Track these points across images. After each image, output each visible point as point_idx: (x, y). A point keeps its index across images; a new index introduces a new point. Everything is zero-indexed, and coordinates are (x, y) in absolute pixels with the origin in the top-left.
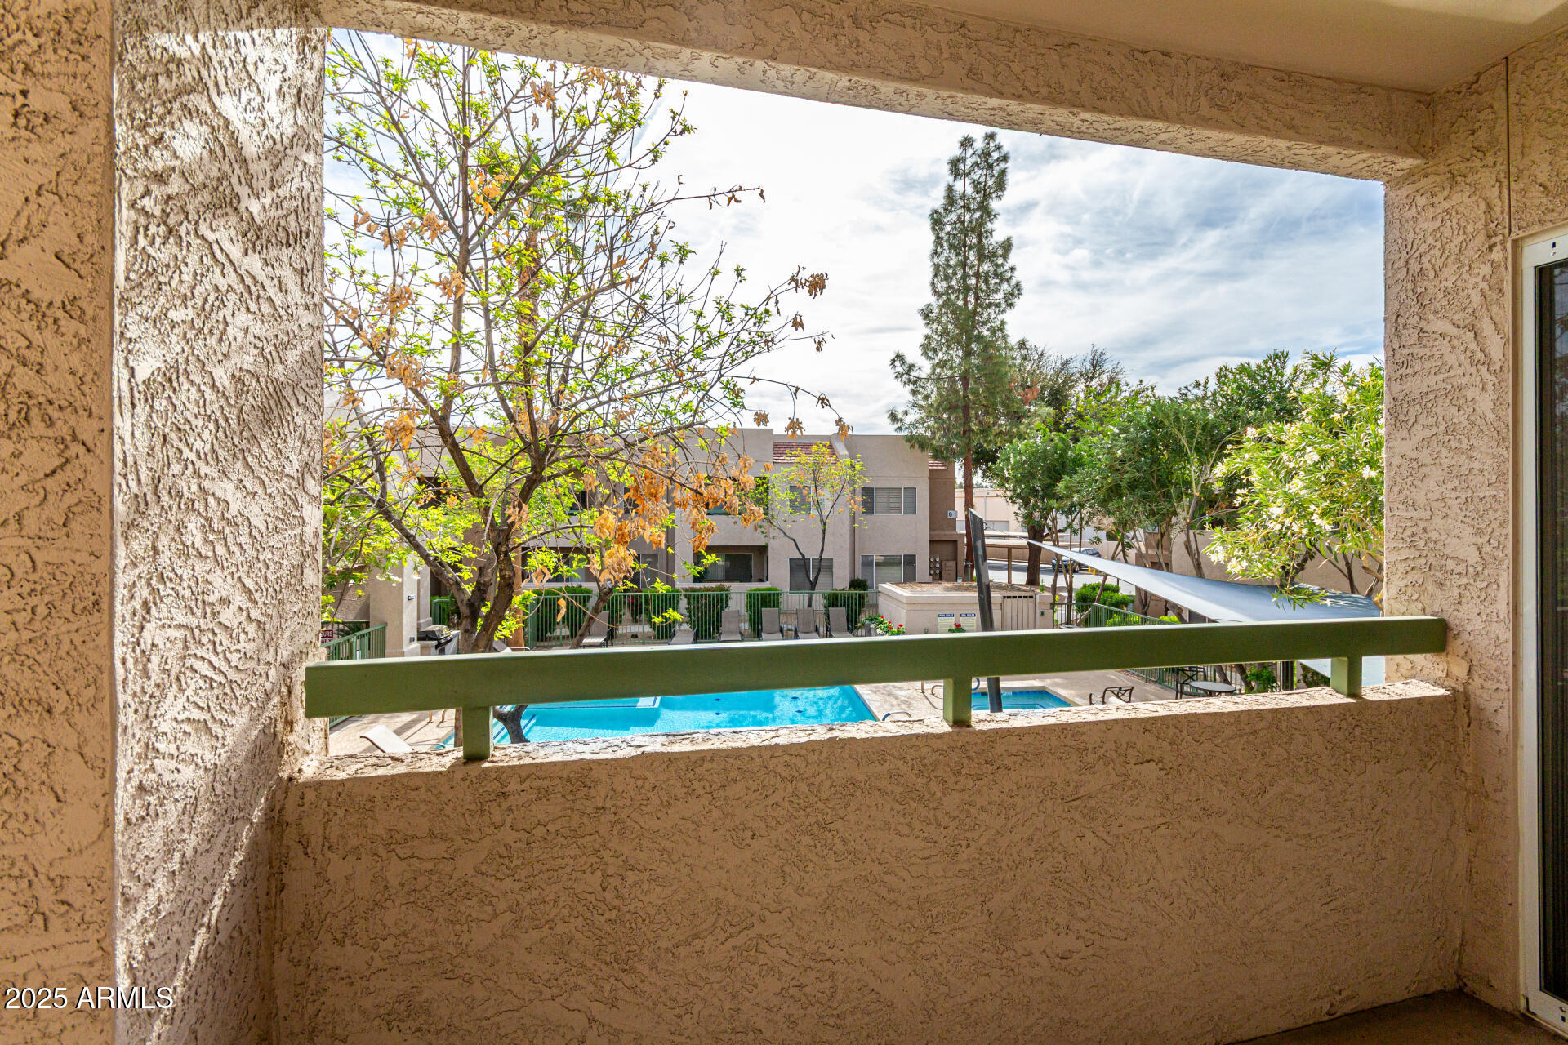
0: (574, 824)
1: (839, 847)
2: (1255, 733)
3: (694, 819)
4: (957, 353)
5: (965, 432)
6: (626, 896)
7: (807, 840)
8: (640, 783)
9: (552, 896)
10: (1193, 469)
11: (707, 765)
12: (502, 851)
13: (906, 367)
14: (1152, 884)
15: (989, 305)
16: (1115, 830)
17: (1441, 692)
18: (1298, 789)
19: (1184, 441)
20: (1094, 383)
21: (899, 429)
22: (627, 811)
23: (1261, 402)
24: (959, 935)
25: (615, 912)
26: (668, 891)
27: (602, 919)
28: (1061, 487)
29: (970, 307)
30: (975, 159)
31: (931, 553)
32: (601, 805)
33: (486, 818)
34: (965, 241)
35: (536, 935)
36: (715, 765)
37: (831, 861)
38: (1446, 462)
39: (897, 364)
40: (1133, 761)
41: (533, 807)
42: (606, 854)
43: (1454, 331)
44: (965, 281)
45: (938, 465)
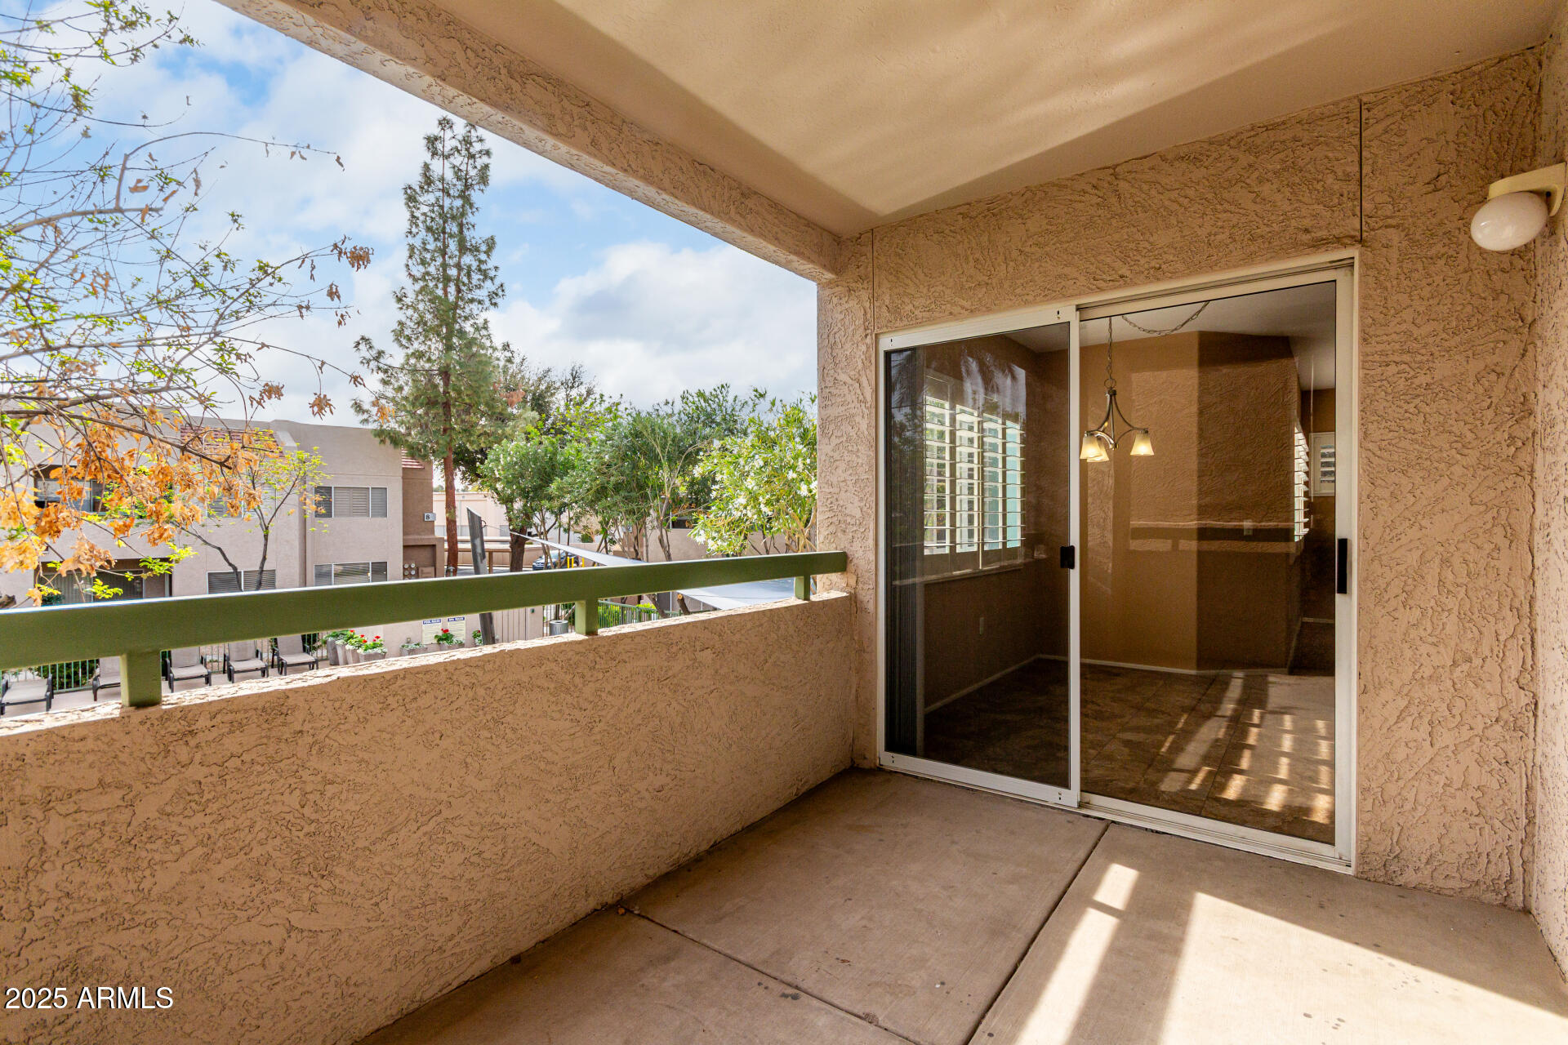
0: (271, 751)
1: (510, 735)
2: (761, 625)
3: (390, 729)
4: (436, 346)
5: (445, 430)
6: (325, 808)
7: (486, 734)
8: (337, 705)
9: (248, 823)
10: (665, 474)
11: (399, 682)
12: (192, 788)
13: (374, 353)
14: (709, 730)
15: (472, 301)
16: (689, 697)
17: (845, 594)
18: (782, 658)
19: (658, 450)
20: (574, 393)
21: (366, 421)
22: (326, 731)
23: (713, 421)
24: (594, 788)
25: (314, 824)
26: (366, 797)
27: (301, 834)
28: (553, 488)
29: (451, 298)
30: (455, 143)
31: (406, 559)
32: (298, 729)
33: (171, 759)
34: (444, 228)
35: (230, 863)
36: (406, 682)
37: (504, 748)
38: (847, 459)
39: (362, 347)
40: (698, 648)
41: (226, 741)
42: (305, 774)
43: (850, 381)
44: (445, 270)
45: (413, 464)
